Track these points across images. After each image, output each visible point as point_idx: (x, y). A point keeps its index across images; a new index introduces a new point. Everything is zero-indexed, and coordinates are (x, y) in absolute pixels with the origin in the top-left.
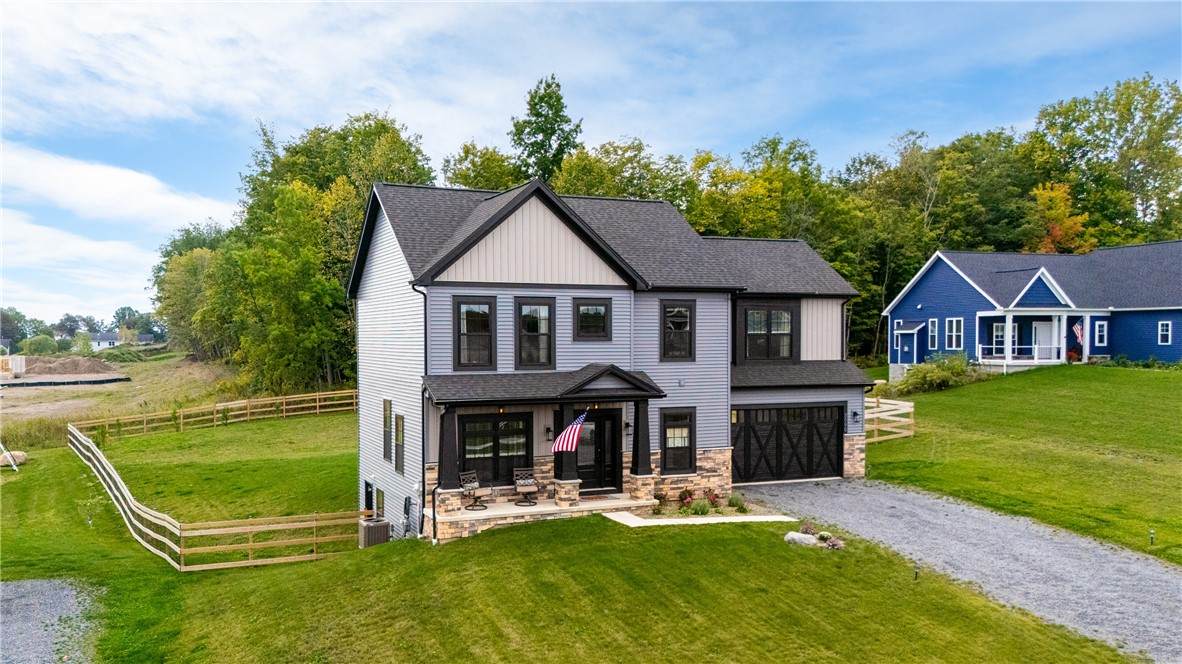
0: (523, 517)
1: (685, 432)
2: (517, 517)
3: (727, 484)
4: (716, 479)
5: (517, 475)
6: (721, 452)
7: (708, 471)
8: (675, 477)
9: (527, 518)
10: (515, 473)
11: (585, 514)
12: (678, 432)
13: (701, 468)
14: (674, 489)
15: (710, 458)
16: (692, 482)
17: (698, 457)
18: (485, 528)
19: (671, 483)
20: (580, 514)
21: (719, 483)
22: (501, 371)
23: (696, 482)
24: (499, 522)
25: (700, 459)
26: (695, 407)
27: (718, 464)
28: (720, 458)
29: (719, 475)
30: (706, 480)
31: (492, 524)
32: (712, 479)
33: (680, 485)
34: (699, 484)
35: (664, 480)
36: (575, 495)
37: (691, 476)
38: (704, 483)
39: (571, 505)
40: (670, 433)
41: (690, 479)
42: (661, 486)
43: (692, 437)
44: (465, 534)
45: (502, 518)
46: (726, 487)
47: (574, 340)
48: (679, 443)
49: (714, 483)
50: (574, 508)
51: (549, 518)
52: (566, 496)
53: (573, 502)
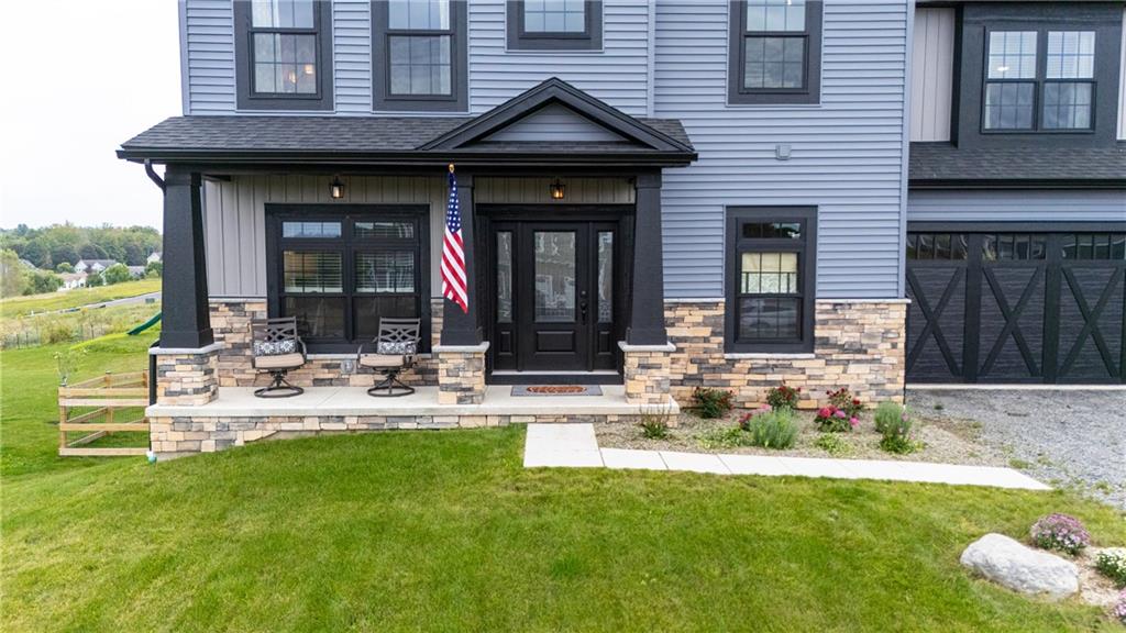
0: (341, 418)
1: (789, 262)
2: (328, 418)
3: (892, 381)
4: (865, 368)
5: (385, 333)
6: (877, 308)
7: (843, 349)
8: (760, 357)
9: (352, 422)
10: (382, 327)
11: (494, 422)
12: (770, 261)
13: (826, 342)
14: (757, 383)
15: (849, 322)
16: (802, 370)
17: (818, 317)
18: (254, 435)
19: (751, 370)
20: (481, 422)
21: (871, 377)
22: (341, 110)
23: (812, 374)
24: (286, 426)
25: (825, 322)
26: (816, 206)
27: (871, 336)
28: (875, 322)
29: (873, 361)
30: (839, 369)
31: (270, 428)
32: (852, 368)
33: (770, 377)
34: (820, 378)
35: (732, 362)
36: (476, 379)
37: (801, 359)
38: (832, 376)
39: (460, 400)
40: (749, 262)
41: (796, 364)
42: (725, 376)
43: (805, 273)
44: (209, 446)
45: (290, 418)
46: (889, 386)
47: (509, 47)
48: (771, 286)
49: (855, 377)
50: (467, 408)
51: (404, 425)
52: (453, 380)
53: (466, 394)
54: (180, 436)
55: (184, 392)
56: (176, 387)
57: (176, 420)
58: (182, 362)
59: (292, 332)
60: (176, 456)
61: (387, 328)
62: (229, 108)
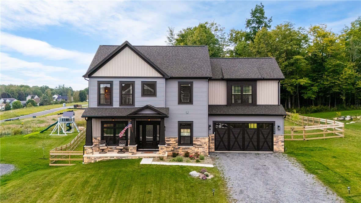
0: (113, 157)
1: (189, 130)
2: (111, 157)
3: (206, 151)
4: (202, 149)
5: (120, 143)
6: (203, 139)
7: (198, 145)
8: (184, 147)
9: (115, 158)
11: (137, 158)
12: (186, 130)
13: (195, 144)
14: (183, 151)
15: (199, 141)
16: (191, 149)
17: (194, 140)
18: (100, 160)
19: (182, 149)
20: (135, 158)
21: (203, 150)
22: (114, 106)
25: (195, 141)
26: (193, 121)
27: (202, 143)
28: (203, 141)
29: (203, 147)
30: (197, 149)
31: (102, 159)
32: (200, 149)
33: (186, 150)
34: (194, 150)
35: (179, 148)
36: (135, 151)
37: (191, 147)
38: (196, 150)
39: (132, 154)
40: (182, 130)
41: (190, 148)
42: (178, 150)
43: (192, 132)
44: (93, 162)
45: (106, 157)
46: (206, 152)
47: (142, 96)
48: (186, 134)
49: (200, 150)
50: (133, 156)
51: (123, 158)
52: (131, 151)
53: (133, 153)
54: (88, 160)
55: (89, 153)
56: (88, 152)
57: (88, 157)
58: (89, 148)
59: (105, 143)
60: (87, 163)
61: (121, 142)
62: (96, 106)
